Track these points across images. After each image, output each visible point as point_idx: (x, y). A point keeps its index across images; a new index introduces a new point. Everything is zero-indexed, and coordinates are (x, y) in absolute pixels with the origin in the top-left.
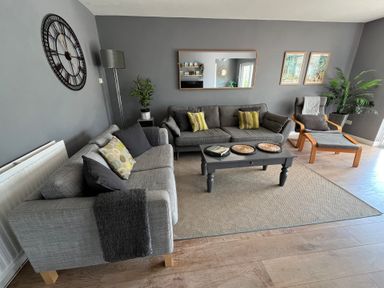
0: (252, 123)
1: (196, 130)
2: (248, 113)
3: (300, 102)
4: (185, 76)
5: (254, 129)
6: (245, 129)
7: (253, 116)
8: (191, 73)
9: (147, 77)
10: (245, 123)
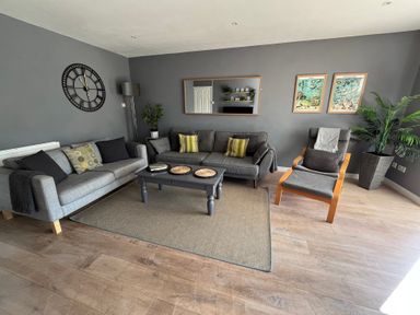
0: (236, 151)
1: (182, 150)
2: (238, 140)
3: (313, 133)
4: (235, 101)
5: (238, 157)
6: (229, 156)
7: (240, 144)
8: (242, 99)
9: (158, 102)
10: (231, 150)
